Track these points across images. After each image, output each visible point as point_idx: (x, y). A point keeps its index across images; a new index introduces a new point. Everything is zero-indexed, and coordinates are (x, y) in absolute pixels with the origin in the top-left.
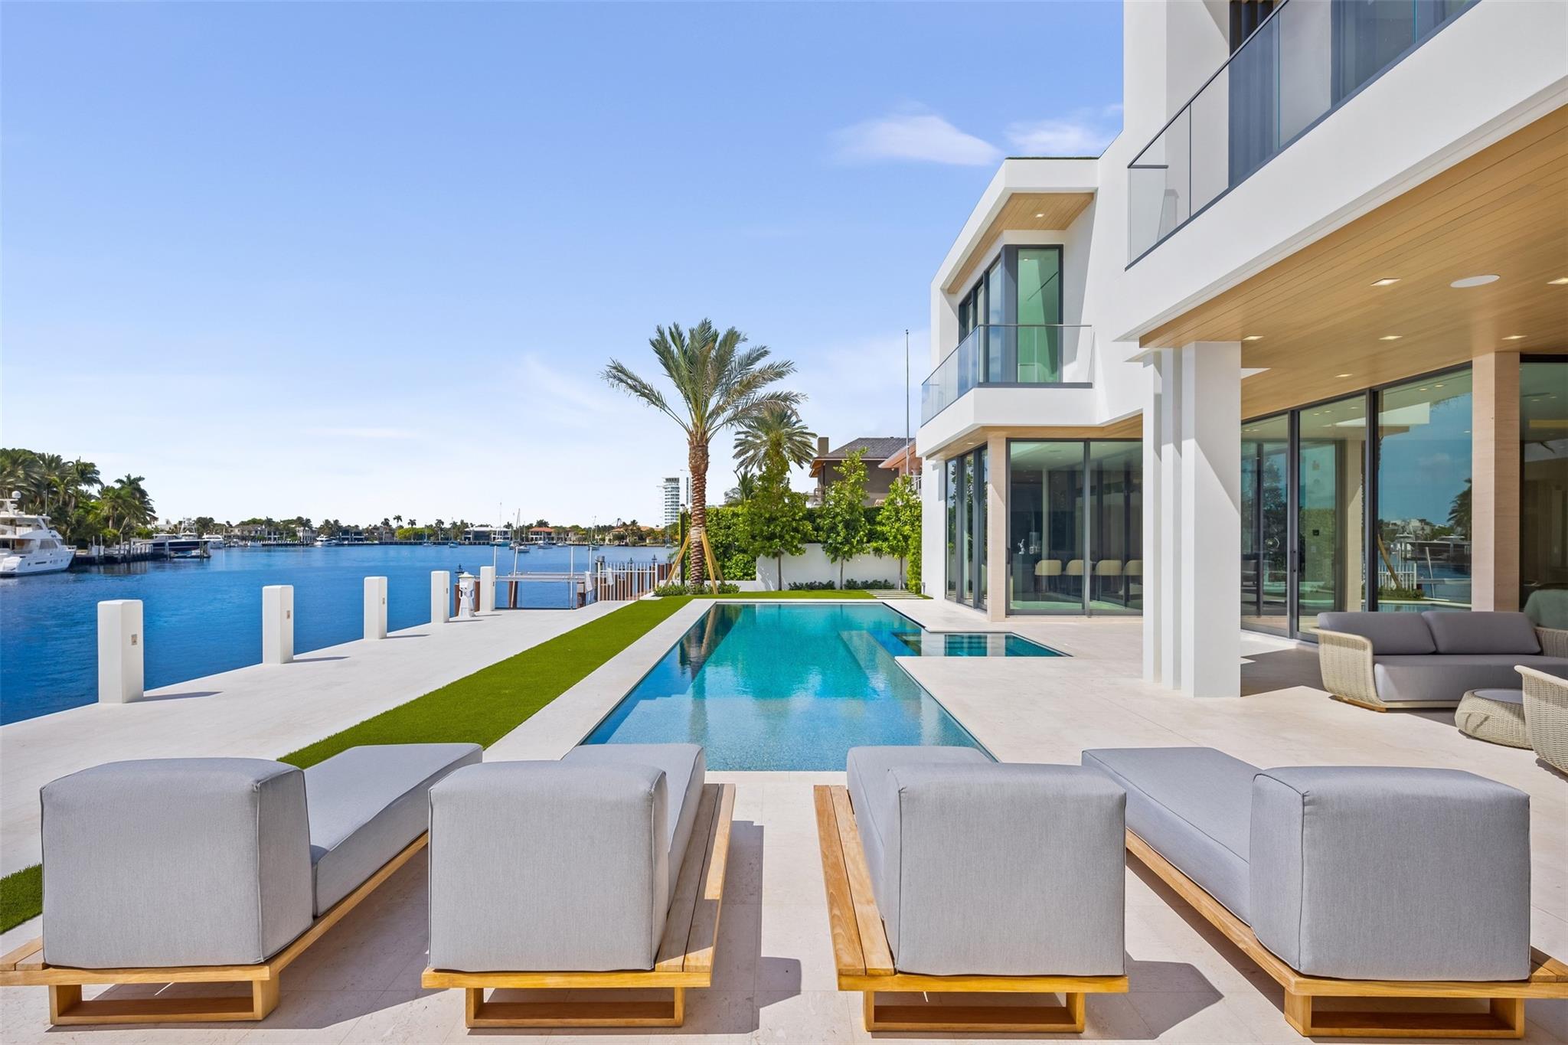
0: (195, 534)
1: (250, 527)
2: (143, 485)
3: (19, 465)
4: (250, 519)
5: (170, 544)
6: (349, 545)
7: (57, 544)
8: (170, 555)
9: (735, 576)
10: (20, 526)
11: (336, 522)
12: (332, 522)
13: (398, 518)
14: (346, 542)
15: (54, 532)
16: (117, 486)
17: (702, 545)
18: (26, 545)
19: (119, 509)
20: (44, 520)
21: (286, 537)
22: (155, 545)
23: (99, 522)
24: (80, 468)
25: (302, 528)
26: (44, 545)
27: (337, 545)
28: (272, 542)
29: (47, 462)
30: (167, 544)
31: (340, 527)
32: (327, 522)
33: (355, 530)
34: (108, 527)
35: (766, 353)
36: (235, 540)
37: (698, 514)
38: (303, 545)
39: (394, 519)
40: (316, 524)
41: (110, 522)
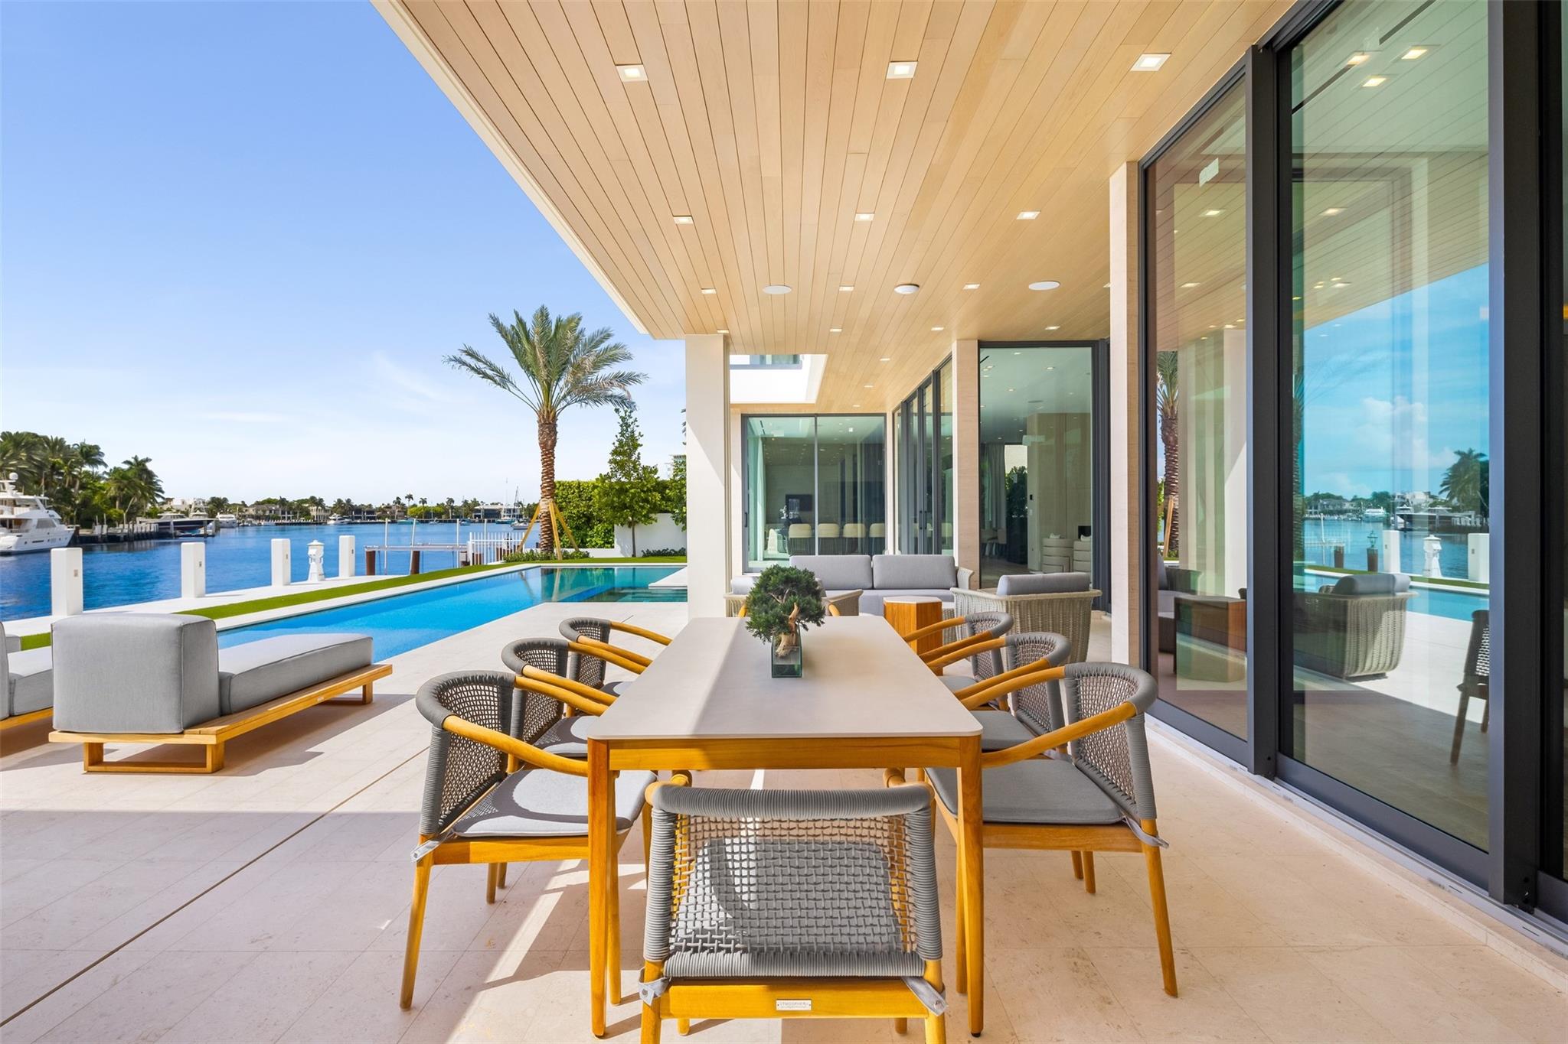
0: (205, 513)
1: (264, 507)
2: (149, 466)
3: (22, 448)
4: (265, 498)
5: (175, 523)
6: (361, 523)
7: (56, 523)
8: (175, 534)
9: (597, 544)
10: (19, 506)
11: (349, 501)
12: (345, 502)
13: (410, 497)
14: (358, 521)
15: (52, 512)
16: (126, 467)
17: (549, 515)
18: (23, 524)
19: (126, 489)
20: (41, 500)
21: (300, 517)
22: (160, 524)
23: (105, 503)
24: (84, 450)
25: (315, 507)
26: (42, 524)
27: (349, 523)
28: (286, 521)
29: (51, 444)
30: (172, 523)
31: (352, 506)
32: (339, 501)
33: (367, 509)
34: (115, 507)
35: (609, 335)
36: (249, 519)
37: (546, 487)
38: (317, 524)
39: (406, 497)
40: (329, 503)
41: (117, 503)
